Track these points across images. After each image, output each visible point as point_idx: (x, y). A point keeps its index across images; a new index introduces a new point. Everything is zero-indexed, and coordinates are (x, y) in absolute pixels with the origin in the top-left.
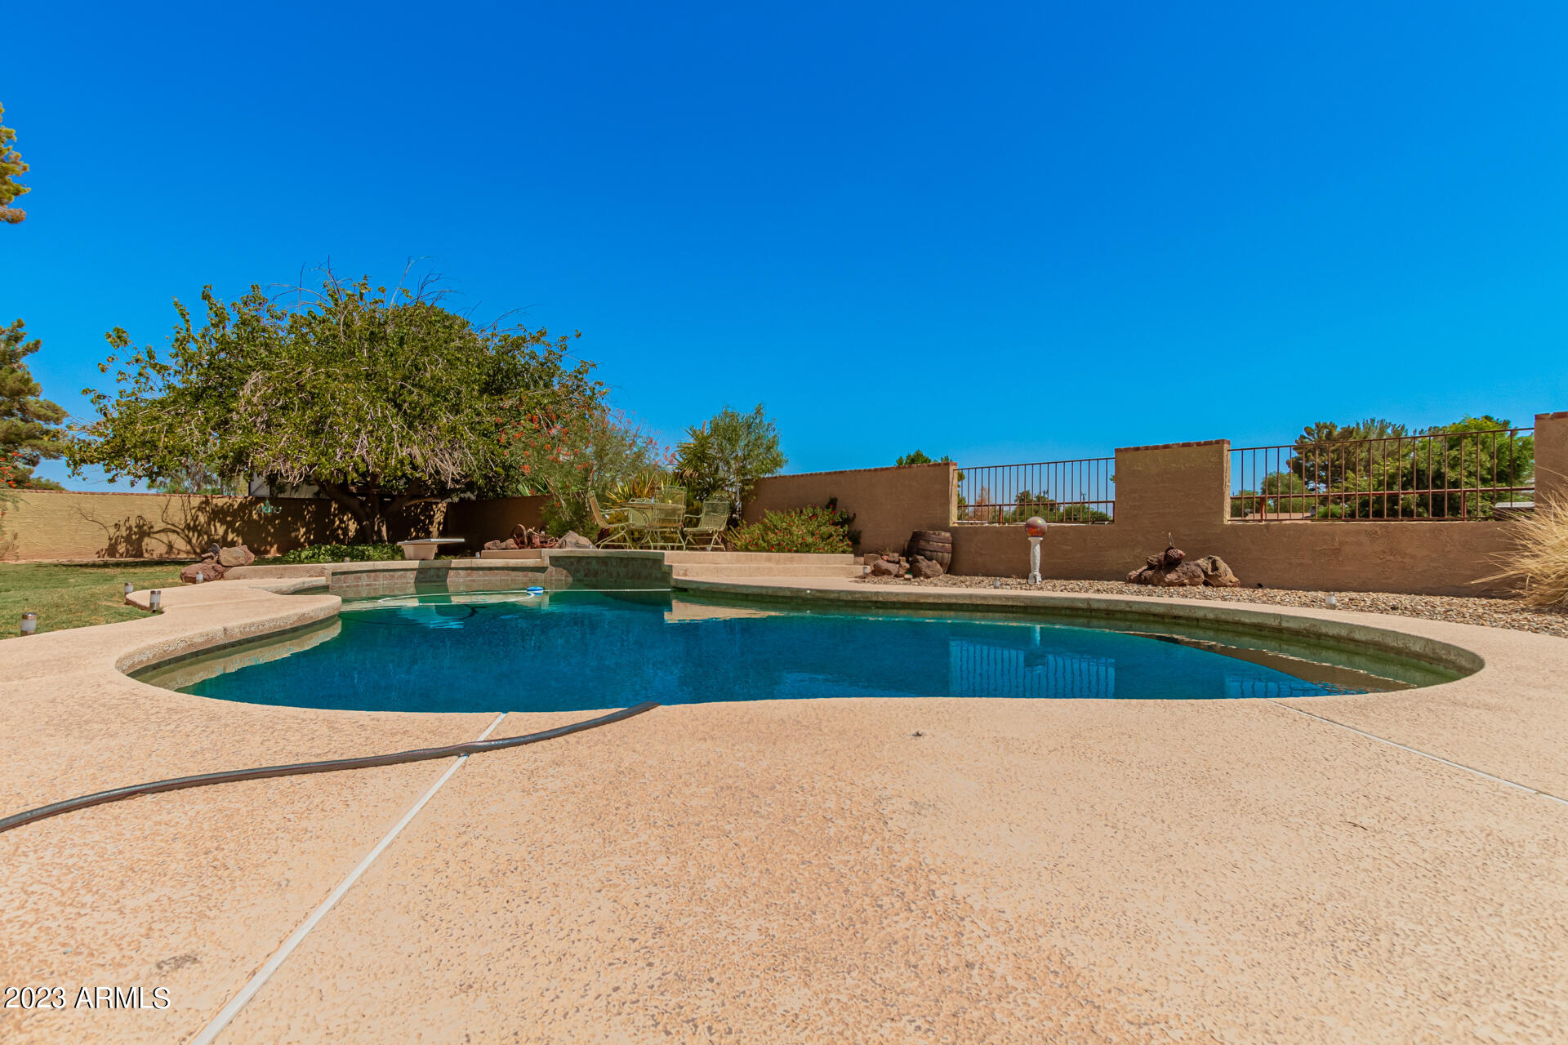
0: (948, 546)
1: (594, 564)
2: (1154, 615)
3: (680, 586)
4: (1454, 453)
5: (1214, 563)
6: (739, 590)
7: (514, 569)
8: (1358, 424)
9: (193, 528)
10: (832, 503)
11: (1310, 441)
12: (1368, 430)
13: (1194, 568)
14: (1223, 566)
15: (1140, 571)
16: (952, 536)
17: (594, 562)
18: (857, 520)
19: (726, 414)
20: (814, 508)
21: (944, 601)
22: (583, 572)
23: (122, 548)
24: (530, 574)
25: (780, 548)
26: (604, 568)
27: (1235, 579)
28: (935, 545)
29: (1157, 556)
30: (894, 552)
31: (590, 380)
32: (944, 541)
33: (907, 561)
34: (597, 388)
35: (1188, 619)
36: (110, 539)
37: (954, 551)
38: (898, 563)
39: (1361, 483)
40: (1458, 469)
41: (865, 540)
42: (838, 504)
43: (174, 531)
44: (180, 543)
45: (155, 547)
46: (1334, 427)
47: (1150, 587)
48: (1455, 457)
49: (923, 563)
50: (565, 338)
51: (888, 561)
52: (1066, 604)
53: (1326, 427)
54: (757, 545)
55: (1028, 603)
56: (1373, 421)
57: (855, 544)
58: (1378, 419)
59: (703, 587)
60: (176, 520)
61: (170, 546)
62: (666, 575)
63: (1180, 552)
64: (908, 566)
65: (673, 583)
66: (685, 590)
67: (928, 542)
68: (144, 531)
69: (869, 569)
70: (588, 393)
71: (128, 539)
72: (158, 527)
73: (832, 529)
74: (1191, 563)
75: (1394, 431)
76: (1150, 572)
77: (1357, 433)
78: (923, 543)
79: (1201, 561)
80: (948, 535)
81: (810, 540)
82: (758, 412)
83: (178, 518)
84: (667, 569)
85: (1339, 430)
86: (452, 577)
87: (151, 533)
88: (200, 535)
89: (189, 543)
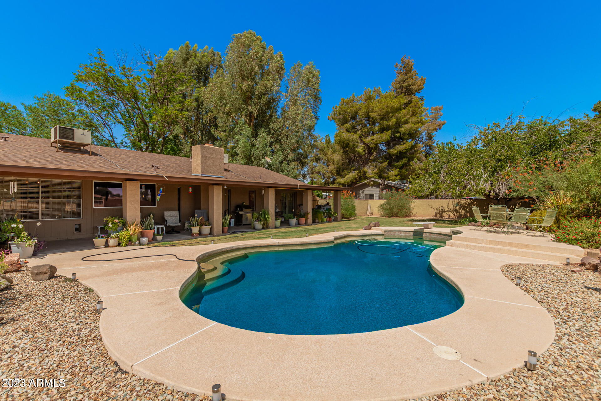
9: (455, 211)
23: (438, 216)
36: (435, 213)
43: (450, 211)
44: (452, 215)
45: (446, 216)
60: (451, 208)
61: (449, 216)
68: (443, 211)
71: (439, 213)
72: (446, 209)
86: (424, 235)
87: (444, 212)
88: (457, 212)
89: (454, 215)
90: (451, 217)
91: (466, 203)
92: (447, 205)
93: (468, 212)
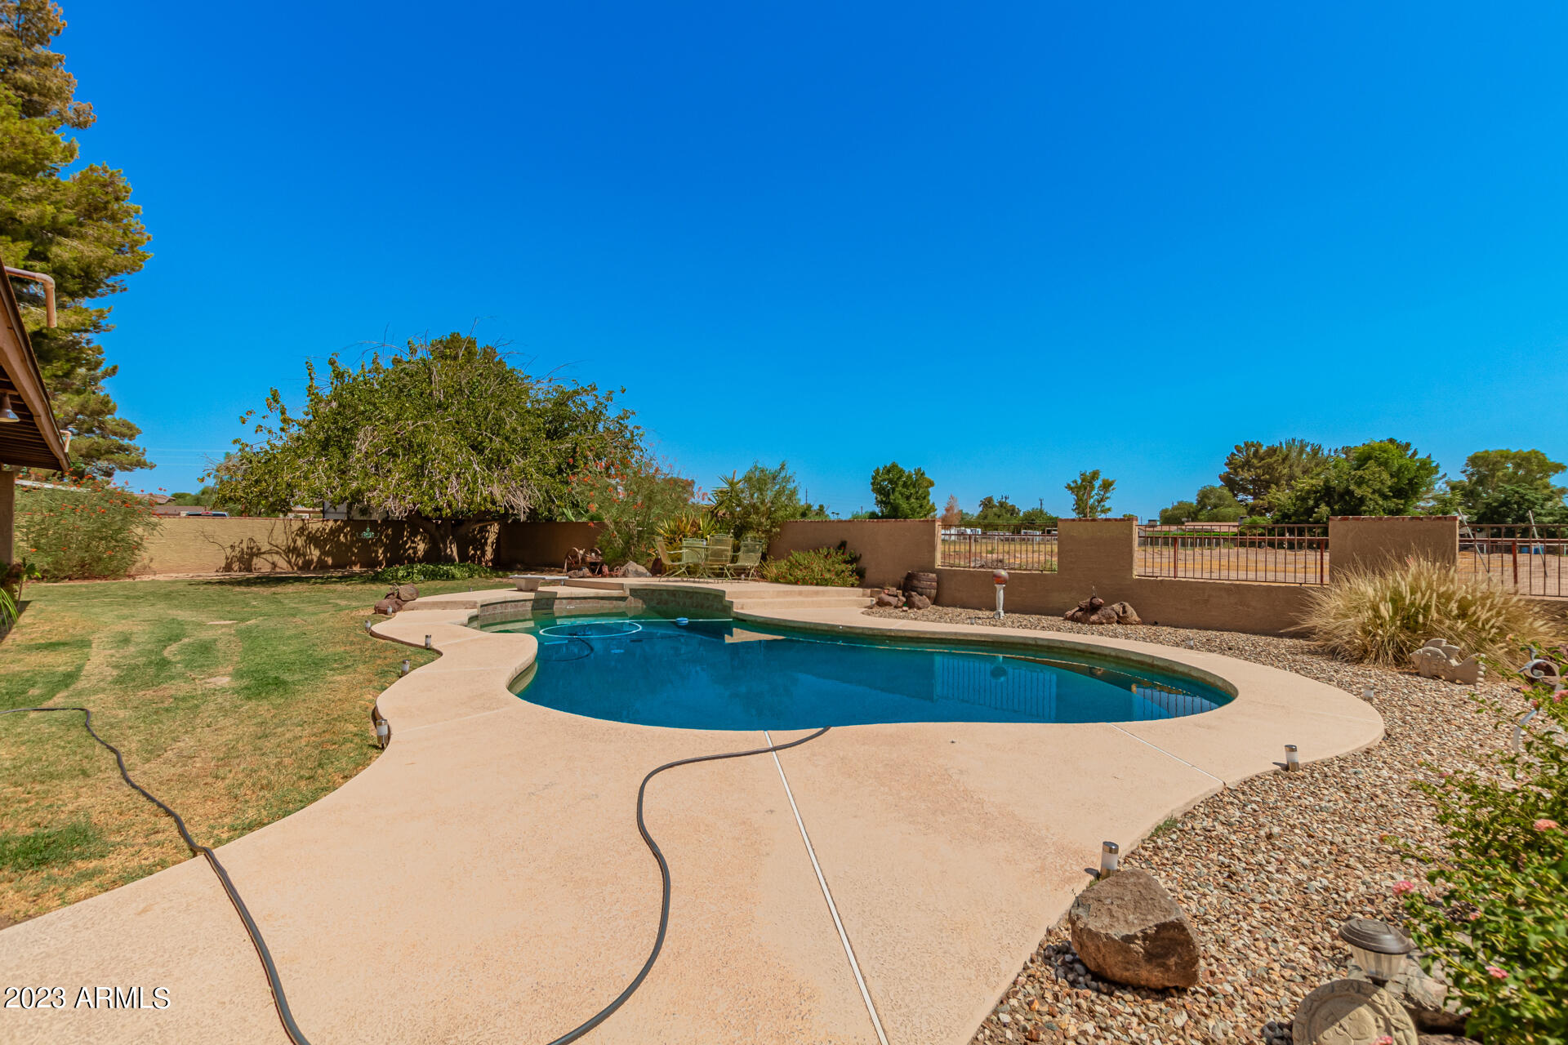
0: (935, 584)
1: (665, 596)
2: (1079, 651)
3: (741, 617)
4: (1360, 473)
5: (1124, 607)
6: (788, 624)
7: (602, 598)
8: (1281, 443)
9: (292, 550)
10: (842, 545)
11: (1240, 458)
12: (1289, 449)
13: (1110, 611)
14: (1130, 609)
15: (1073, 611)
16: (937, 576)
17: (665, 593)
18: (863, 557)
19: (756, 468)
20: (829, 548)
21: (936, 636)
22: (656, 601)
23: (236, 566)
24: (614, 602)
25: (804, 582)
26: (673, 598)
27: (1138, 619)
28: (924, 584)
29: (1085, 602)
30: (893, 586)
31: (630, 423)
32: (931, 580)
33: (903, 595)
34: (636, 432)
35: (1099, 654)
36: (227, 558)
37: (938, 588)
38: (896, 596)
39: (1281, 496)
40: (1364, 486)
41: (870, 575)
42: (848, 546)
43: (277, 553)
44: (282, 563)
45: (262, 566)
46: (1261, 445)
47: (1079, 624)
48: (1361, 477)
49: (916, 598)
50: (611, 392)
51: (889, 595)
52: (1021, 641)
53: (1253, 446)
54: (785, 577)
55: (995, 639)
56: (1294, 440)
57: (861, 578)
58: (1299, 438)
59: (759, 620)
60: (279, 542)
61: (274, 565)
62: (727, 608)
63: (1101, 600)
64: (904, 599)
65: (734, 615)
66: (745, 621)
67: (919, 581)
68: (254, 552)
69: (875, 600)
70: (628, 435)
71: (240, 560)
72: (265, 548)
73: (843, 567)
74: (1109, 608)
75: (1312, 450)
76: (1080, 613)
77: (1281, 451)
78: (915, 582)
79: (1116, 606)
80: (934, 575)
81: (827, 576)
82: (782, 467)
83: (281, 540)
84: (728, 604)
85: (1264, 448)
86: (557, 605)
87: (259, 554)
88: (298, 555)
89: (289, 562)
90: (278, 570)
91: (324, 529)
92: (267, 534)
93: (327, 554)
